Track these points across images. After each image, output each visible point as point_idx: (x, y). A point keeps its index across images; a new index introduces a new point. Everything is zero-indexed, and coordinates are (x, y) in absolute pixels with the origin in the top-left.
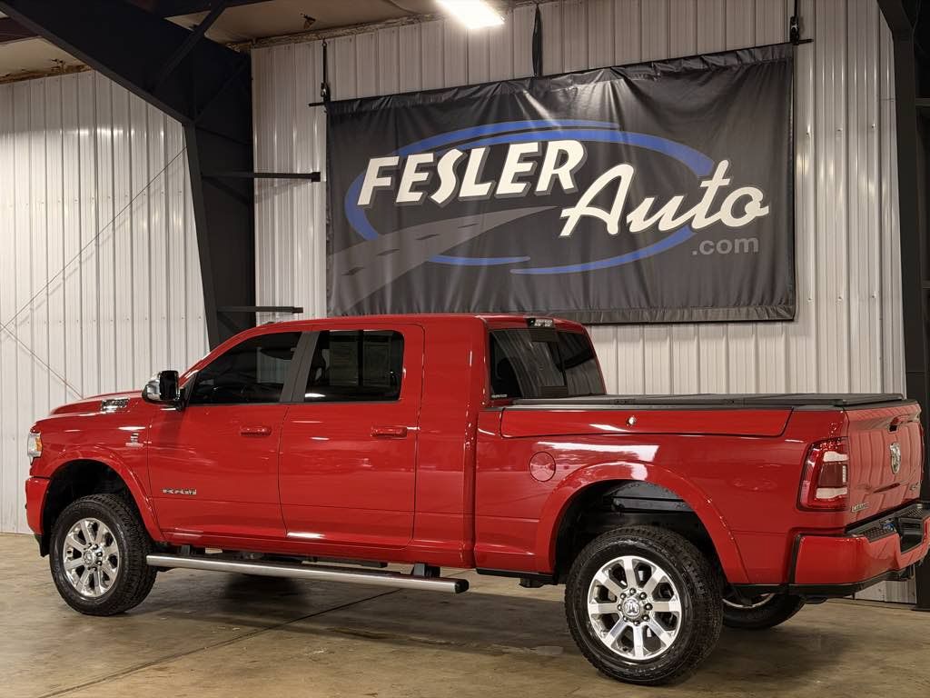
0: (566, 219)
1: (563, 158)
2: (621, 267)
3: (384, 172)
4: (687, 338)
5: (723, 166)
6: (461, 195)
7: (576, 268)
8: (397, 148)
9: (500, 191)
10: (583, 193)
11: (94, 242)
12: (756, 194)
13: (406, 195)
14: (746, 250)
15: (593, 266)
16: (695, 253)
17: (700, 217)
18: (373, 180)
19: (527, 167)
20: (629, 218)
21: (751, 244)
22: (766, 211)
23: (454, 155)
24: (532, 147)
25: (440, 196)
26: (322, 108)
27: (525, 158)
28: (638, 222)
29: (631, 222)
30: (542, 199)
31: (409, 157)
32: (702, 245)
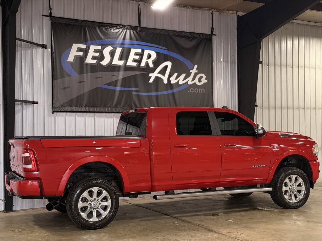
0: (151, 77)
1: (149, 56)
2: (168, 94)
3: (80, 50)
5: (196, 66)
7: (153, 94)
8: (85, 41)
9: (127, 64)
10: (157, 69)
12: (204, 76)
14: (202, 92)
15: (159, 93)
16: (189, 92)
17: (190, 81)
18: (74, 52)
19: (137, 57)
20: (171, 79)
21: (203, 90)
22: (206, 81)
23: (109, 49)
24: (139, 51)
25: (105, 63)
26: (48, 18)
27: (136, 54)
28: (173, 80)
29: (171, 80)
30: (143, 69)
31: (91, 46)
32: (191, 89)
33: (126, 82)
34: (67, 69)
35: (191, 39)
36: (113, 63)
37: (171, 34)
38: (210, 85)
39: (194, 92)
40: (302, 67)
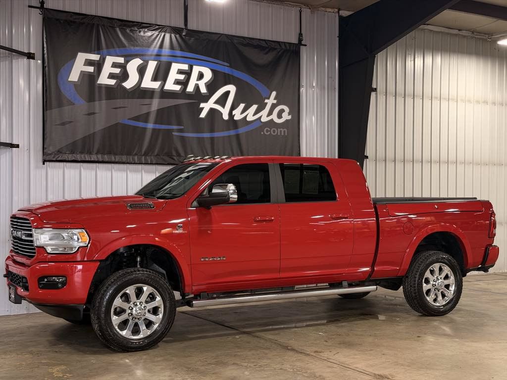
0: (202, 109)
1: (201, 76)
2: (229, 136)
3: (89, 63)
5: (274, 94)
7: (207, 135)
8: (97, 50)
9: (165, 88)
10: (212, 96)
12: (287, 109)
13: (104, 79)
14: (283, 134)
15: (216, 135)
16: (262, 133)
17: (264, 116)
18: (80, 66)
19: (182, 77)
21: (284, 131)
22: (290, 117)
23: (137, 62)
24: (185, 67)
25: (129, 84)
26: (38, 11)
27: (180, 72)
28: (238, 115)
29: (235, 115)
30: (189, 96)
31: (107, 57)
32: (265, 129)
33: (163, 115)
34: (68, 93)
35: (267, 50)
36: (143, 85)
37: (235, 41)
38: (295, 124)
39: (270, 133)
40: (436, 98)
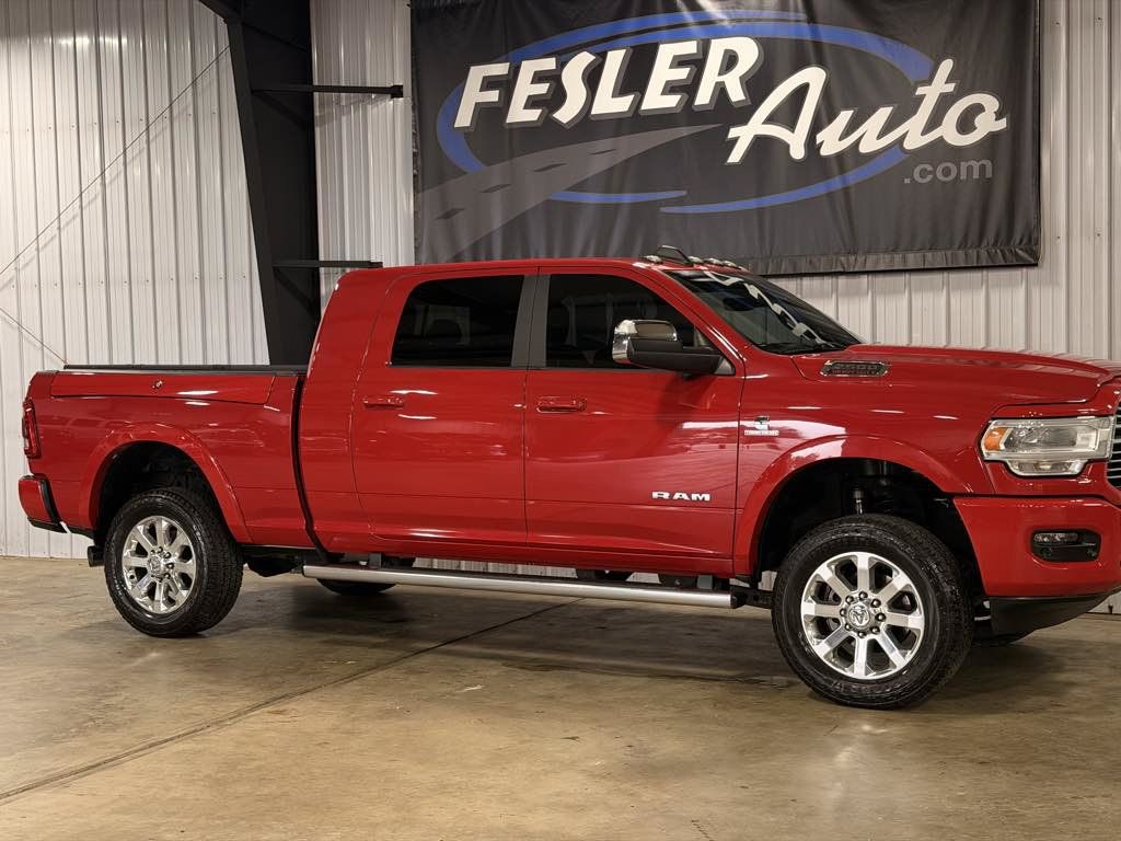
0: (735, 140)
1: (730, 61)
3: (489, 83)
4: (895, 292)
5: (947, 66)
6: (593, 112)
7: (749, 204)
8: (507, 52)
9: (645, 106)
10: (759, 105)
11: (99, 181)
12: (990, 103)
13: (519, 114)
14: (976, 176)
15: (771, 200)
16: (907, 181)
17: (914, 134)
19: (683, 73)
20: (819, 138)
21: (983, 168)
22: (1002, 124)
23: (584, 59)
24: (689, 48)
25: (565, 114)
27: (679, 62)
28: (831, 143)
29: (822, 143)
30: (703, 115)
31: (524, 63)
32: (917, 170)
36: (596, 110)
39: (935, 176)
